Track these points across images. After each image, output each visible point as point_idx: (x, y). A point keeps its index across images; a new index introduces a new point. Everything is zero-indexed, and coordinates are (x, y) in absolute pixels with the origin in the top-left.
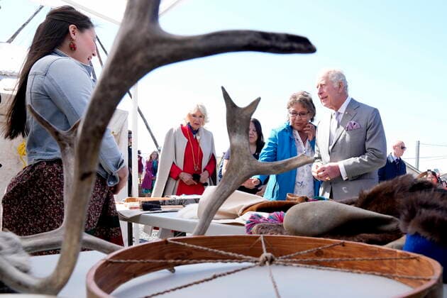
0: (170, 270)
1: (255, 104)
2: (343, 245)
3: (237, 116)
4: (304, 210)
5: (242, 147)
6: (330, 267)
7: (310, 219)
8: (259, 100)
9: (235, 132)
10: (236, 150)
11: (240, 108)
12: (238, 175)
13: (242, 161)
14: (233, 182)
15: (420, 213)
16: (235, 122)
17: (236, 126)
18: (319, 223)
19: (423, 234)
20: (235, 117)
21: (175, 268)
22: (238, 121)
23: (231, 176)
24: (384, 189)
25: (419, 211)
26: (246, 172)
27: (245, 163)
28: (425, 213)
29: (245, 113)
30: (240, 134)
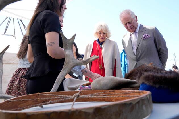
0: (41, 107)
1: (74, 37)
2: (114, 92)
3: (67, 42)
4: (99, 81)
5: (70, 55)
6: (109, 102)
7: (102, 83)
8: (75, 35)
9: (67, 49)
10: (67, 56)
11: (68, 39)
12: (69, 66)
13: (70, 60)
14: (67, 70)
15: (144, 74)
16: (67, 45)
17: (67, 47)
18: (106, 85)
19: (146, 82)
20: (66, 43)
21: (43, 106)
22: (68, 45)
23: (66, 67)
24: (134, 71)
25: (143, 73)
26: (72, 65)
27: (72, 61)
28: (146, 74)
29: (71, 41)
30: (69, 50)
